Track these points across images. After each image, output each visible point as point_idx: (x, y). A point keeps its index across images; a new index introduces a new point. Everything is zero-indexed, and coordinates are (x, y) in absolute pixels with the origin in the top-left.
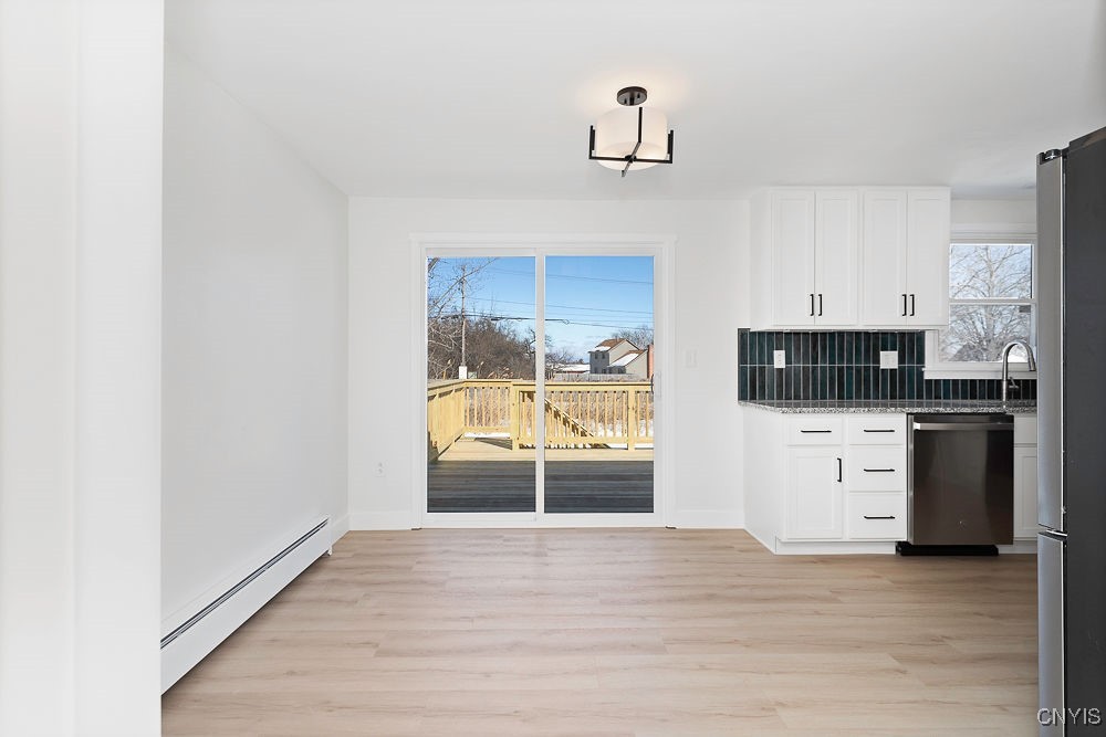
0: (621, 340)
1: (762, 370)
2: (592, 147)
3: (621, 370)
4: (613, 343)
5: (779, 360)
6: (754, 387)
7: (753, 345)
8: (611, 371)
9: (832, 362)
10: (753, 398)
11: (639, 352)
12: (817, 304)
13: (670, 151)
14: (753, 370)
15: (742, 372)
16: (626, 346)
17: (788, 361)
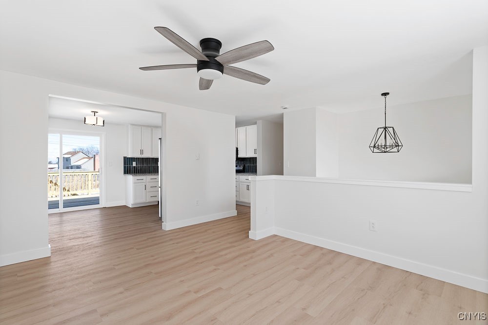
0: (78, 152)
1: (130, 167)
2: (85, 121)
3: (78, 167)
4: (74, 153)
5: (134, 164)
6: (128, 171)
7: (127, 161)
8: (72, 168)
9: (147, 164)
10: (128, 173)
11: (89, 158)
12: (142, 152)
13: (104, 124)
14: (128, 167)
15: (125, 167)
16: (81, 155)
17: (136, 164)
